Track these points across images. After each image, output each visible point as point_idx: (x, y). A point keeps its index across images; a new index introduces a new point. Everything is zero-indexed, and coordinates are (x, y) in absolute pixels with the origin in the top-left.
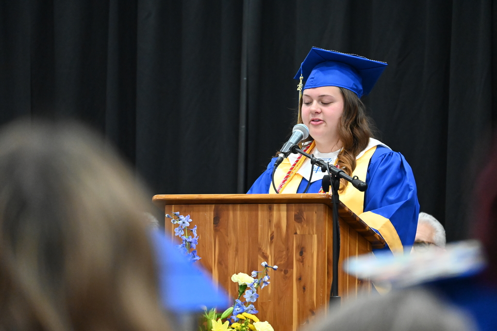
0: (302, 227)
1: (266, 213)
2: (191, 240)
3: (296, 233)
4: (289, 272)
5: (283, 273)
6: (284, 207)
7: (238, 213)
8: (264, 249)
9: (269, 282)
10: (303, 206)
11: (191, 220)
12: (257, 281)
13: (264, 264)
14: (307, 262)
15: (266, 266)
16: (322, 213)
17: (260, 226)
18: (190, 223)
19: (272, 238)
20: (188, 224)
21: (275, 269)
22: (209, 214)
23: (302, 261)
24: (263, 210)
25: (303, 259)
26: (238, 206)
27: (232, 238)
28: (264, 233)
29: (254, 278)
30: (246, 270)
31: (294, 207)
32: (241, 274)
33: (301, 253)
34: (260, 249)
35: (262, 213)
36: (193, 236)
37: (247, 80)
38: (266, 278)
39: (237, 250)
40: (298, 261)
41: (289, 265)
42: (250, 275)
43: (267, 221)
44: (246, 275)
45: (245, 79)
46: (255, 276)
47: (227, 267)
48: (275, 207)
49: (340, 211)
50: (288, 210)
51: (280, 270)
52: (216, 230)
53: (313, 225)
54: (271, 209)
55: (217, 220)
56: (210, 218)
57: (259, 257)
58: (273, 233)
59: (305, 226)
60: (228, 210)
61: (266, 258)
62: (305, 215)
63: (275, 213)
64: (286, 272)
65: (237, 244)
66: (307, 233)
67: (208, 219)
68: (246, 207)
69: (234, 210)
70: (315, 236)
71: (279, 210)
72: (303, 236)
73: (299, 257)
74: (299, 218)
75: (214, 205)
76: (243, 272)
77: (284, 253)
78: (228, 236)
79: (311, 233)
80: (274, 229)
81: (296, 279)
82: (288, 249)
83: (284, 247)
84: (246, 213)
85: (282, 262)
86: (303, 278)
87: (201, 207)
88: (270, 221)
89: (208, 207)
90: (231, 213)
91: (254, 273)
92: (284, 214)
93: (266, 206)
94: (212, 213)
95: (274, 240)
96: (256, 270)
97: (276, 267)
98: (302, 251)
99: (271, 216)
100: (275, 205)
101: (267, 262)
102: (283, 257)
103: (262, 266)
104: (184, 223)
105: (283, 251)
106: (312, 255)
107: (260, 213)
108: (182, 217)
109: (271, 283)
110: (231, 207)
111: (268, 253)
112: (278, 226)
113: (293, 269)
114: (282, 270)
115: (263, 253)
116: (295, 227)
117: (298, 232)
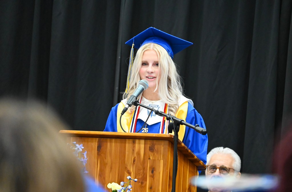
0: (154, 155)
1: (131, 145)
2: (82, 160)
3: (150, 159)
4: (144, 184)
5: (140, 183)
6: (143, 141)
7: (113, 144)
8: (128, 167)
9: (131, 190)
10: (155, 142)
11: (83, 148)
12: (124, 188)
13: (129, 177)
14: (156, 177)
15: (130, 179)
16: (167, 146)
17: (127, 153)
18: (82, 149)
19: (134, 161)
20: (81, 150)
21: (135, 181)
22: (94, 144)
23: (152, 176)
24: (129, 143)
25: (153, 175)
26: (114, 140)
27: (108, 160)
28: (129, 157)
29: (122, 186)
30: (116, 181)
31: (149, 142)
32: (113, 183)
33: (152, 172)
34: (126, 168)
35: (128, 145)
36: (84, 158)
37: (121, 58)
38: (130, 187)
39: (111, 168)
40: (150, 176)
41: (144, 179)
42: (119, 184)
43: (131, 150)
44: (117, 184)
45: (120, 57)
46: (122, 185)
47: (104, 178)
48: (137, 141)
49: (179, 146)
50: (145, 144)
51: (138, 182)
52: (98, 154)
53: (161, 154)
54: (134, 143)
55: (99, 147)
56: (95, 146)
57: (126, 173)
58: (135, 158)
59: (156, 154)
60: (107, 142)
61: (130, 174)
62: (156, 147)
63: (137, 145)
64: (142, 183)
65: (112, 164)
66: (157, 159)
67: (94, 147)
68: (118, 140)
69: (111, 142)
70: (162, 161)
71: (139, 143)
72: (154, 161)
73: (151, 174)
74: (152, 149)
75: (98, 138)
76: (115, 182)
77: (142, 171)
78: (106, 158)
79: (160, 159)
80: (135, 155)
81: (149, 188)
82: (144, 169)
83: (141, 167)
84: (118, 145)
85: (140, 177)
86: (153, 187)
87: (90, 139)
88: (133, 150)
89: (94, 139)
90: (109, 144)
91: (122, 183)
92: (142, 146)
93: (131, 141)
94: (97, 144)
95: (135, 162)
96: (123, 181)
97: (136, 180)
98: (153, 170)
99: (134, 147)
100: (137, 140)
101: (131, 176)
102: (141, 173)
103: (127, 179)
104: (78, 149)
105: (141, 170)
106: (160, 173)
107: (127, 145)
108: (78, 145)
109: (132, 190)
110: (108, 140)
111: (131, 170)
112: (139, 154)
113: (147, 181)
114: (139, 182)
115: (128, 170)
116: (149, 154)
117: (151, 158)
